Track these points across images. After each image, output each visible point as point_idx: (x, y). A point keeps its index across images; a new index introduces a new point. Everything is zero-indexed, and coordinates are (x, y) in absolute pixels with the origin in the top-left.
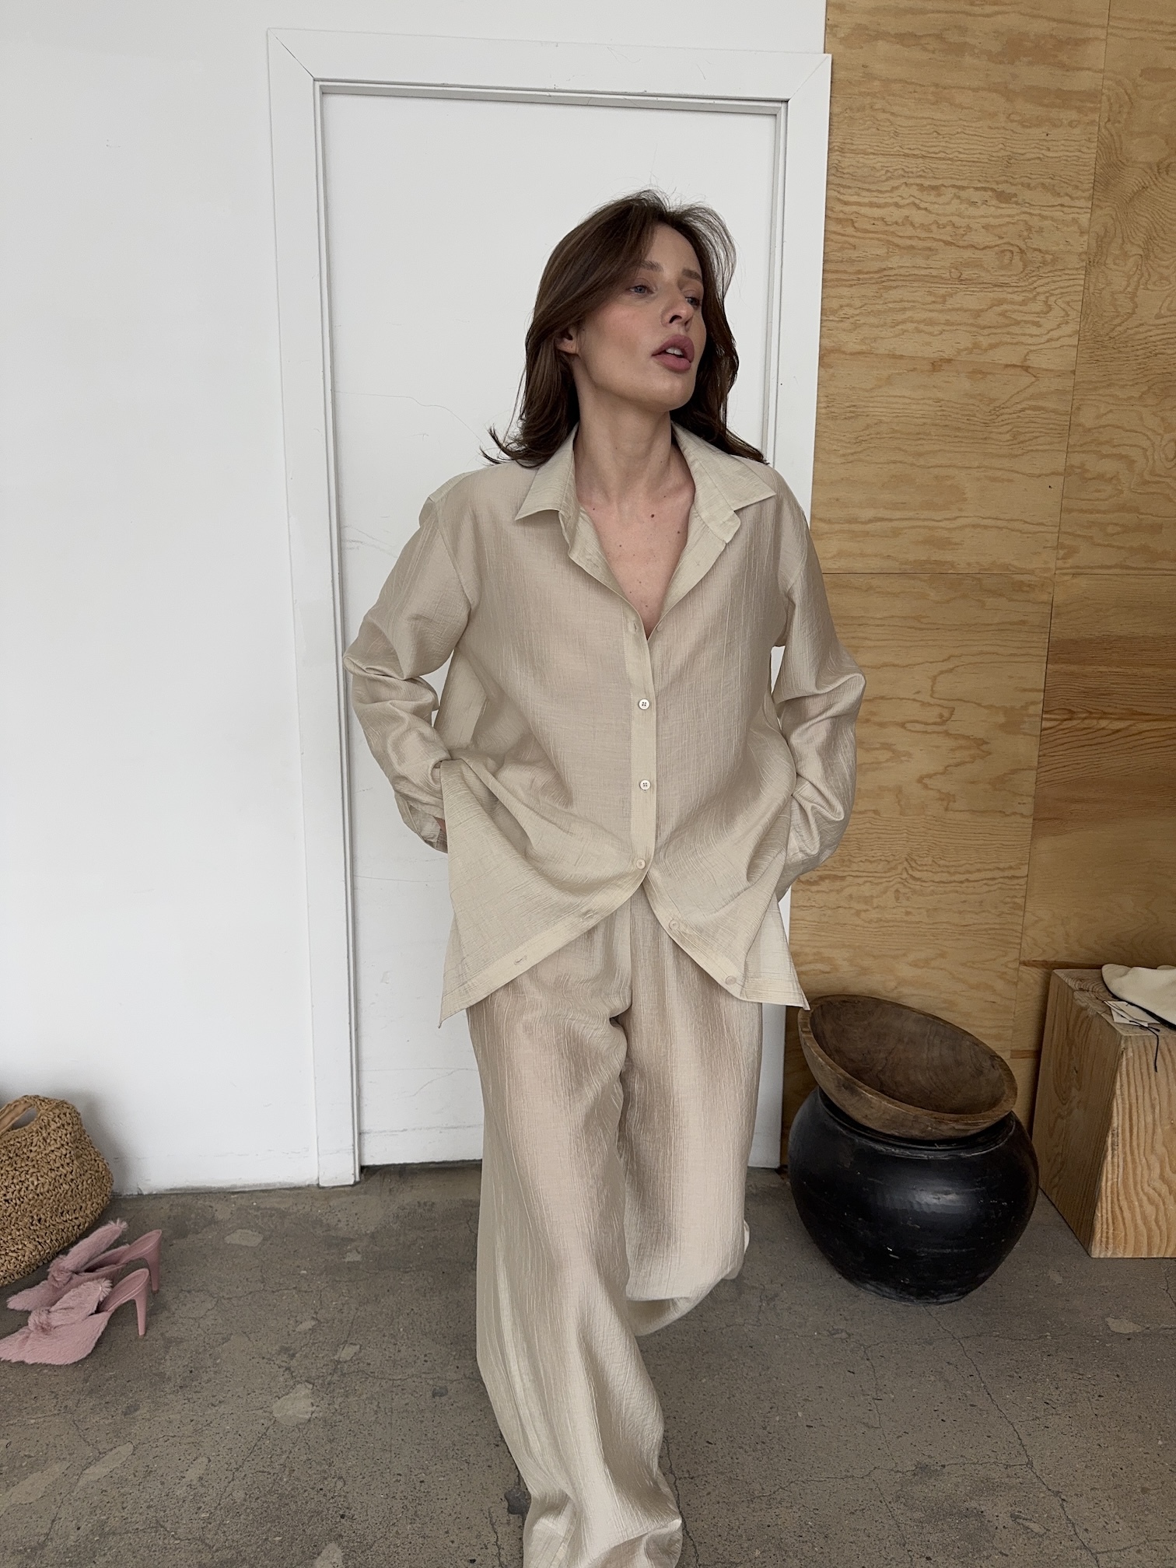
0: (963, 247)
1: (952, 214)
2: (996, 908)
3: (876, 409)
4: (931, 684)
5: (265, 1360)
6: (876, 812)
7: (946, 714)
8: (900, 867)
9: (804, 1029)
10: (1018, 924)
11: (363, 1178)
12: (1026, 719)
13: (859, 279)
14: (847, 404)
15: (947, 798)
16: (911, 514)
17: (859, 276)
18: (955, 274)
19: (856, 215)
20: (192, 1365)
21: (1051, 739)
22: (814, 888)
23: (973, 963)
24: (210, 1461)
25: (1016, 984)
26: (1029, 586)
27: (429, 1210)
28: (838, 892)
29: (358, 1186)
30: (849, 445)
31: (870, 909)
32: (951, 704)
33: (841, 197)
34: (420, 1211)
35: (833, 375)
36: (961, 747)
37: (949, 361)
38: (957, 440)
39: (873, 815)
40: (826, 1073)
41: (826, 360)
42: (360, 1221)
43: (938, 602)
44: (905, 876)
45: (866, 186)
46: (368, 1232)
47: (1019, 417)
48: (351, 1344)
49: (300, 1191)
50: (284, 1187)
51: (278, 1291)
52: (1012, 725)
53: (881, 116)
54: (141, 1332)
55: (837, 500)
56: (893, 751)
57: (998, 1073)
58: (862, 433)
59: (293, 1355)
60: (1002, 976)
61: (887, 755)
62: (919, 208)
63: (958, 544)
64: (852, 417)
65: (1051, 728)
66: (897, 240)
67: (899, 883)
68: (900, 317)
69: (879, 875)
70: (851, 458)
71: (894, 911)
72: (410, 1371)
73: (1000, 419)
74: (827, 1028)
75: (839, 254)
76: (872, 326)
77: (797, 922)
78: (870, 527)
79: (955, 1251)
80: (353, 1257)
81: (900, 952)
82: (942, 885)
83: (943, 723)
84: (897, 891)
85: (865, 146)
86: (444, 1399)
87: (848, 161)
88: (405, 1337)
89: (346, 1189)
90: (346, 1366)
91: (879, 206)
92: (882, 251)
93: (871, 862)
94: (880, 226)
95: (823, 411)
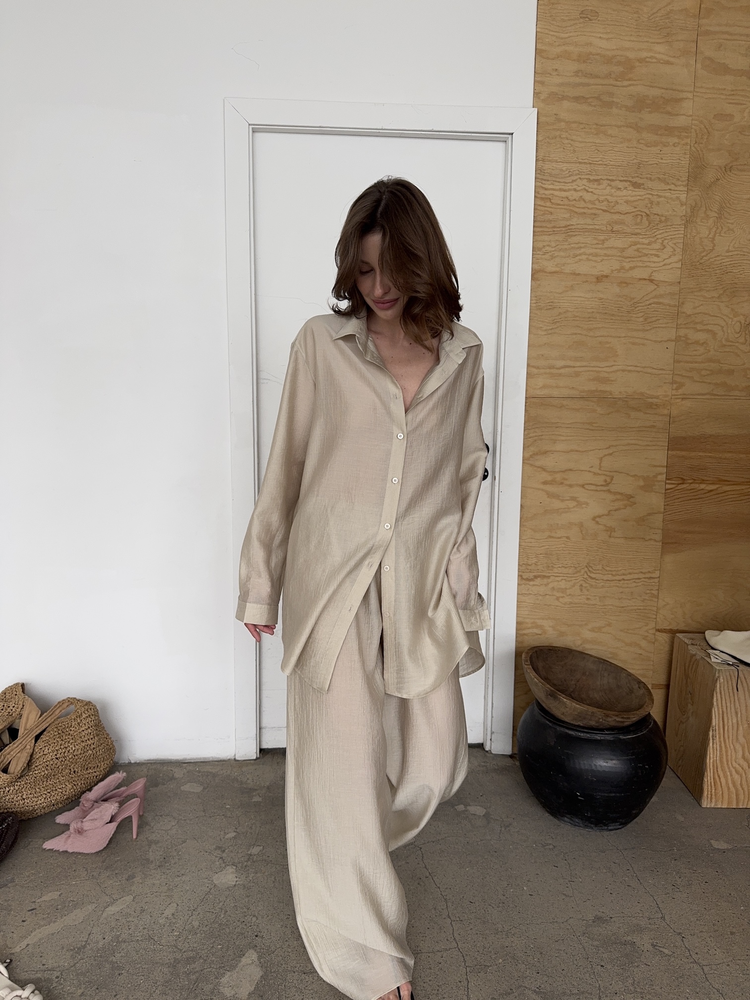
0: (613, 213)
1: (607, 195)
2: (641, 596)
3: (565, 304)
4: (599, 462)
5: (207, 853)
6: (568, 538)
7: (608, 480)
8: (583, 571)
9: (526, 663)
10: (655, 606)
11: (261, 755)
12: (656, 483)
13: (554, 231)
14: (548, 301)
15: (610, 530)
16: (584, 364)
17: (554, 229)
18: (609, 228)
19: (552, 196)
20: (165, 855)
21: (672, 495)
22: (531, 583)
23: (628, 630)
24: (178, 905)
25: (654, 643)
26: (656, 405)
28: (546, 585)
29: (258, 760)
30: (549, 324)
31: (565, 595)
32: (611, 474)
33: (543, 186)
35: (539, 285)
36: (617, 500)
37: (607, 276)
38: (612, 321)
39: (566, 540)
40: (538, 688)
41: (535, 276)
42: (260, 779)
43: (602, 414)
44: (586, 576)
45: (558, 180)
46: (265, 785)
47: (648, 308)
48: (258, 845)
49: (224, 762)
50: (215, 760)
51: (213, 816)
52: (648, 485)
53: (566, 141)
54: (134, 837)
55: (542, 355)
56: (578, 501)
57: (642, 691)
58: (557, 318)
59: (224, 851)
60: (645, 638)
61: (575, 503)
62: (588, 192)
63: (613, 381)
64: (550, 309)
65: (671, 489)
66: (577, 210)
67: (583, 580)
68: (578, 252)
69: (570, 575)
70: (550, 332)
71: (580, 597)
73: (637, 309)
74: (540, 665)
75: (542, 217)
76: (562, 257)
77: (521, 603)
78: (562, 371)
79: (618, 794)
81: (584, 623)
82: (608, 582)
83: (608, 485)
84: (581, 585)
85: (557, 158)
87: (547, 166)
89: (252, 762)
90: (255, 857)
91: (565, 191)
92: (567, 216)
93: (565, 568)
94: (566, 202)
95: (534, 305)
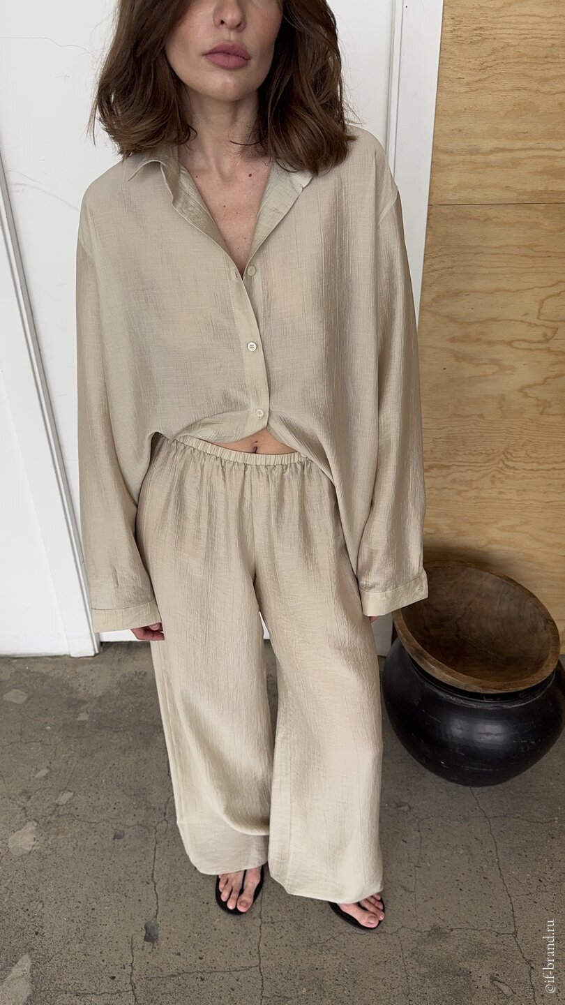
4: (538, 307)
5: (11, 800)
6: (480, 416)
7: (550, 333)
8: (497, 459)
11: (102, 650)
14: (474, 27)
15: (544, 405)
23: (552, 528)
27: (142, 679)
28: (444, 477)
29: (97, 657)
30: (473, 72)
32: (555, 324)
34: (135, 679)
36: (560, 362)
39: (478, 419)
42: (93, 686)
43: (552, 231)
44: (501, 465)
46: (97, 696)
48: (69, 791)
49: (59, 659)
50: (49, 655)
51: (29, 743)
55: (460, 130)
56: (500, 366)
57: (548, 635)
59: (29, 798)
61: (495, 369)
64: (477, 41)
67: (496, 470)
69: (479, 465)
72: (103, 816)
78: (492, 158)
80: (84, 717)
81: (492, 520)
82: (532, 472)
83: (547, 341)
84: (494, 476)
86: (121, 841)
88: (105, 787)
89: (89, 659)
90: (62, 809)
93: (473, 455)
95: (449, 35)
